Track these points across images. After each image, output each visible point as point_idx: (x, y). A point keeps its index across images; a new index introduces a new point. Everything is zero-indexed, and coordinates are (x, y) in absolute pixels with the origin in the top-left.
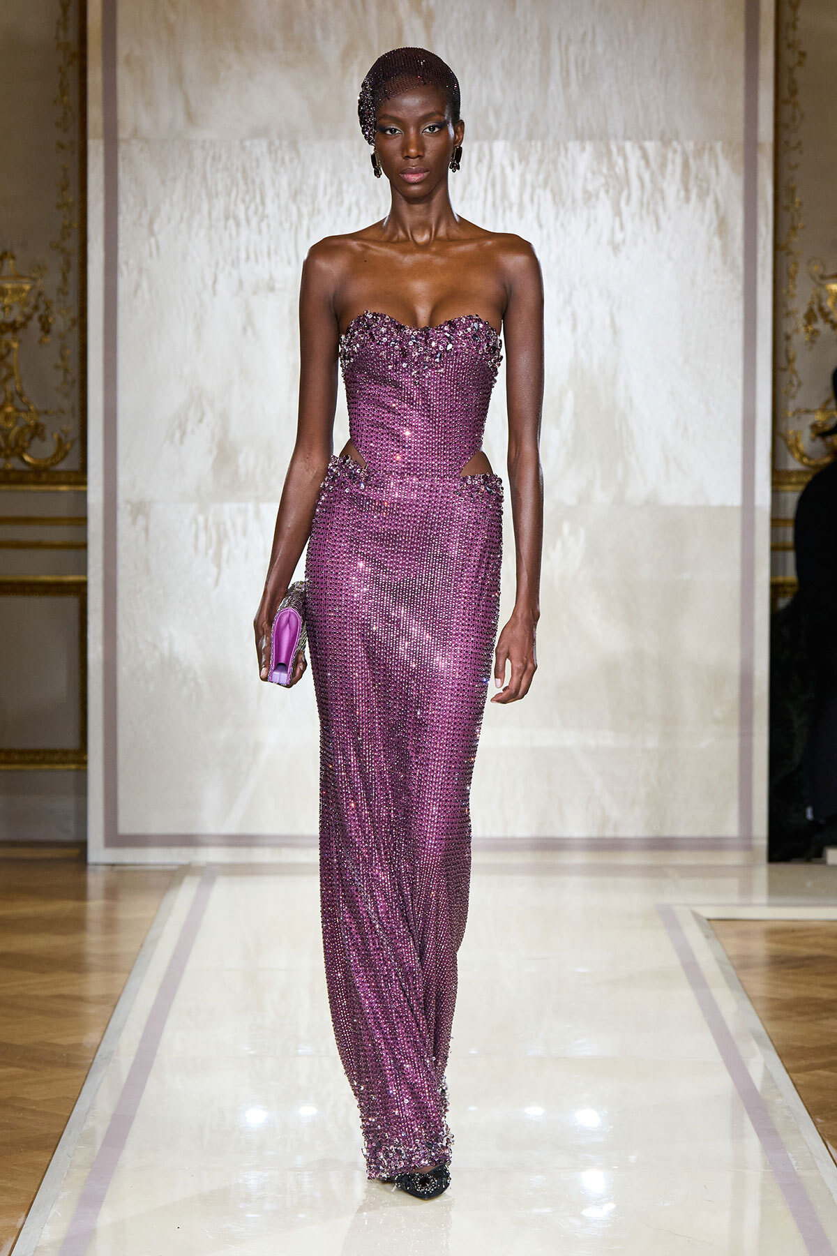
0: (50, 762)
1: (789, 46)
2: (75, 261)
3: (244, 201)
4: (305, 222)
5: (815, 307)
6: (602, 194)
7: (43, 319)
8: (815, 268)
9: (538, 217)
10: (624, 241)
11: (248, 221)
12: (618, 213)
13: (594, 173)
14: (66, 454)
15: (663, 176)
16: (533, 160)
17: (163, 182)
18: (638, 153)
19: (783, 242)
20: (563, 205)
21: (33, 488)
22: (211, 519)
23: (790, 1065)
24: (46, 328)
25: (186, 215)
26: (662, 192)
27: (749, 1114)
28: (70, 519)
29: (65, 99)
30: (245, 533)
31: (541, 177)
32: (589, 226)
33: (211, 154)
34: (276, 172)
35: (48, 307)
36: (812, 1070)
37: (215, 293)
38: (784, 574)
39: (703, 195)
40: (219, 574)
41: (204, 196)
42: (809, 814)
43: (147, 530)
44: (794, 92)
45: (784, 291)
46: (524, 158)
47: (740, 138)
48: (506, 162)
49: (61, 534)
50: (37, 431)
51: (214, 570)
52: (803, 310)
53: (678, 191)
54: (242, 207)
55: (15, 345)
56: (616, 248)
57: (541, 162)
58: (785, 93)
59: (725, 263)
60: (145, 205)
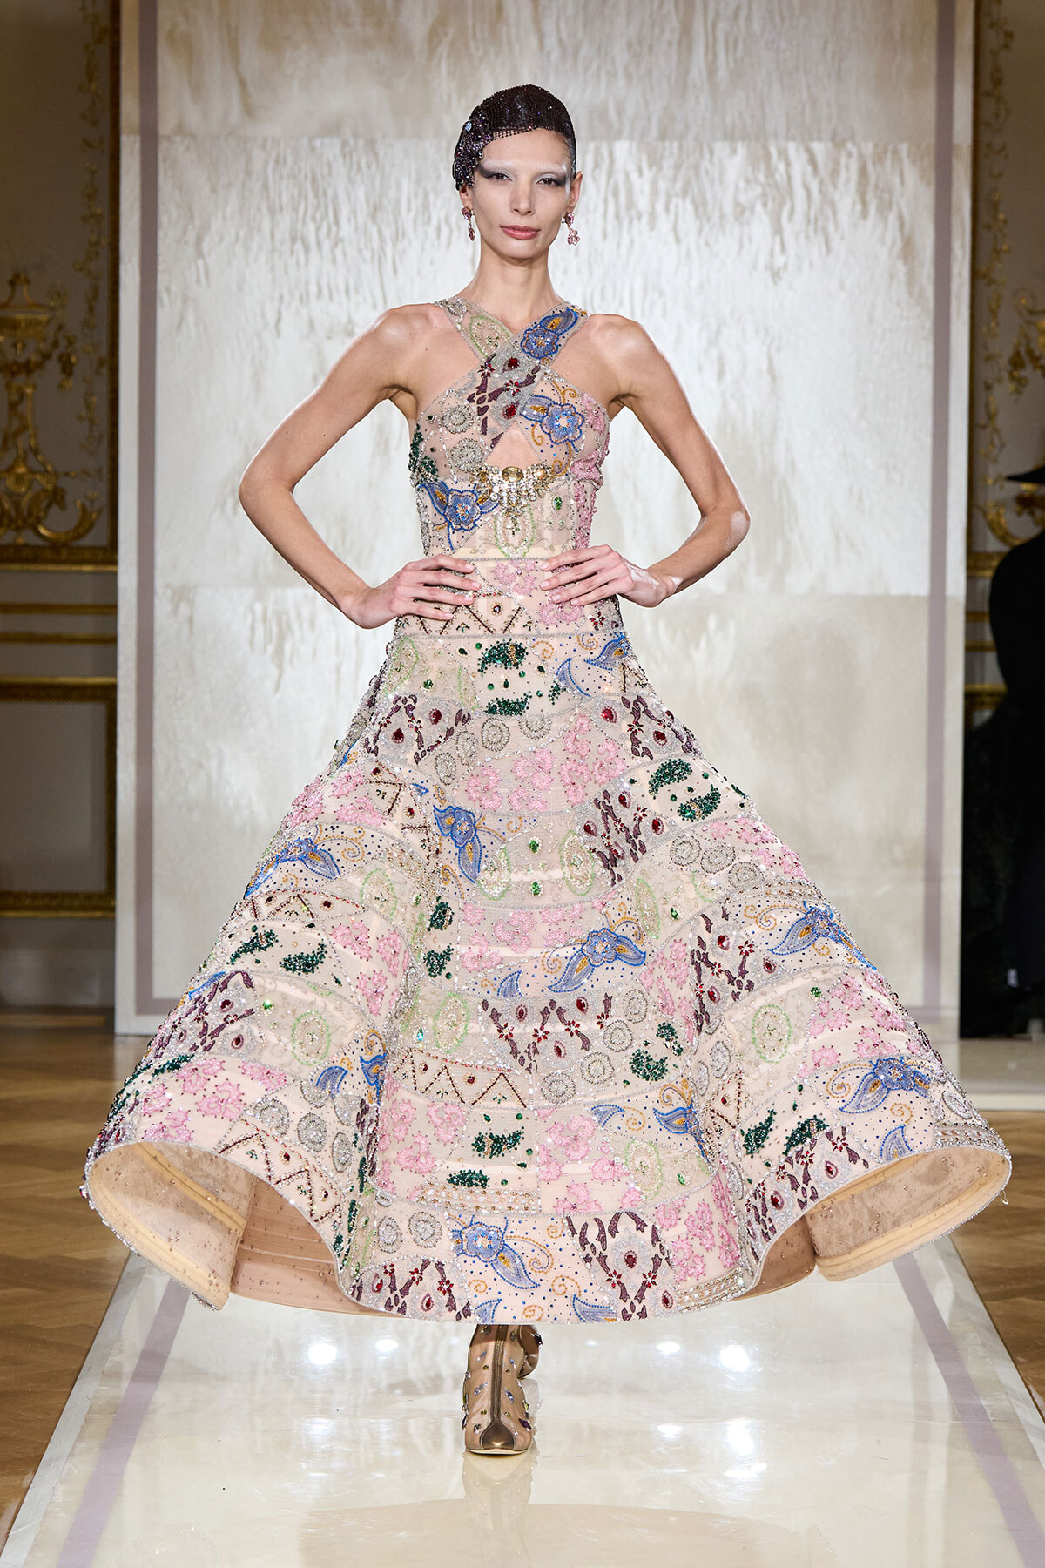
0: (71, 909)
1: (992, 25)
2: (104, 287)
3: (314, 219)
4: (389, 250)
5: (1023, 351)
6: (759, 208)
7: (65, 359)
8: (1023, 301)
9: (675, 229)
10: (785, 267)
11: (319, 244)
12: (778, 231)
13: (747, 182)
14: (92, 525)
15: (835, 186)
16: (668, 164)
17: (214, 190)
18: (804, 157)
19: (983, 268)
20: (709, 219)
21: (51, 567)
22: (270, 607)
23: (985, 1291)
24: (67, 368)
25: (242, 233)
26: (833, 205)
27: (933, 1352)
28: (96, 606)
29: (93, 86)
30: (312, 624)
31: (679, 185)
32: (741, 247)
33: (274, 155)
34: (351, 181)
35: (70, 343)
36: (1013, 1297)
37: (278, 333)
38: (982, 681)
39: (885, 208)
40: (280, 677)
41: (265, 211)
42: (1012, 978)
43: (191, 620)
44: (997, 82)
45: (984, 329)
46: (655, 162)
47: (930, 140)
48: (631, 167)
49: (85, 625)
50: (57, 497)
51: (274, 671)
52: (1008, 353)
53: (854, 205)
54: (312, 227)
55: (29, 391)
56: (776, 275)
57: (678, 167)
58: (987, 85)
59: (911, 293)
60: (192, 217)
